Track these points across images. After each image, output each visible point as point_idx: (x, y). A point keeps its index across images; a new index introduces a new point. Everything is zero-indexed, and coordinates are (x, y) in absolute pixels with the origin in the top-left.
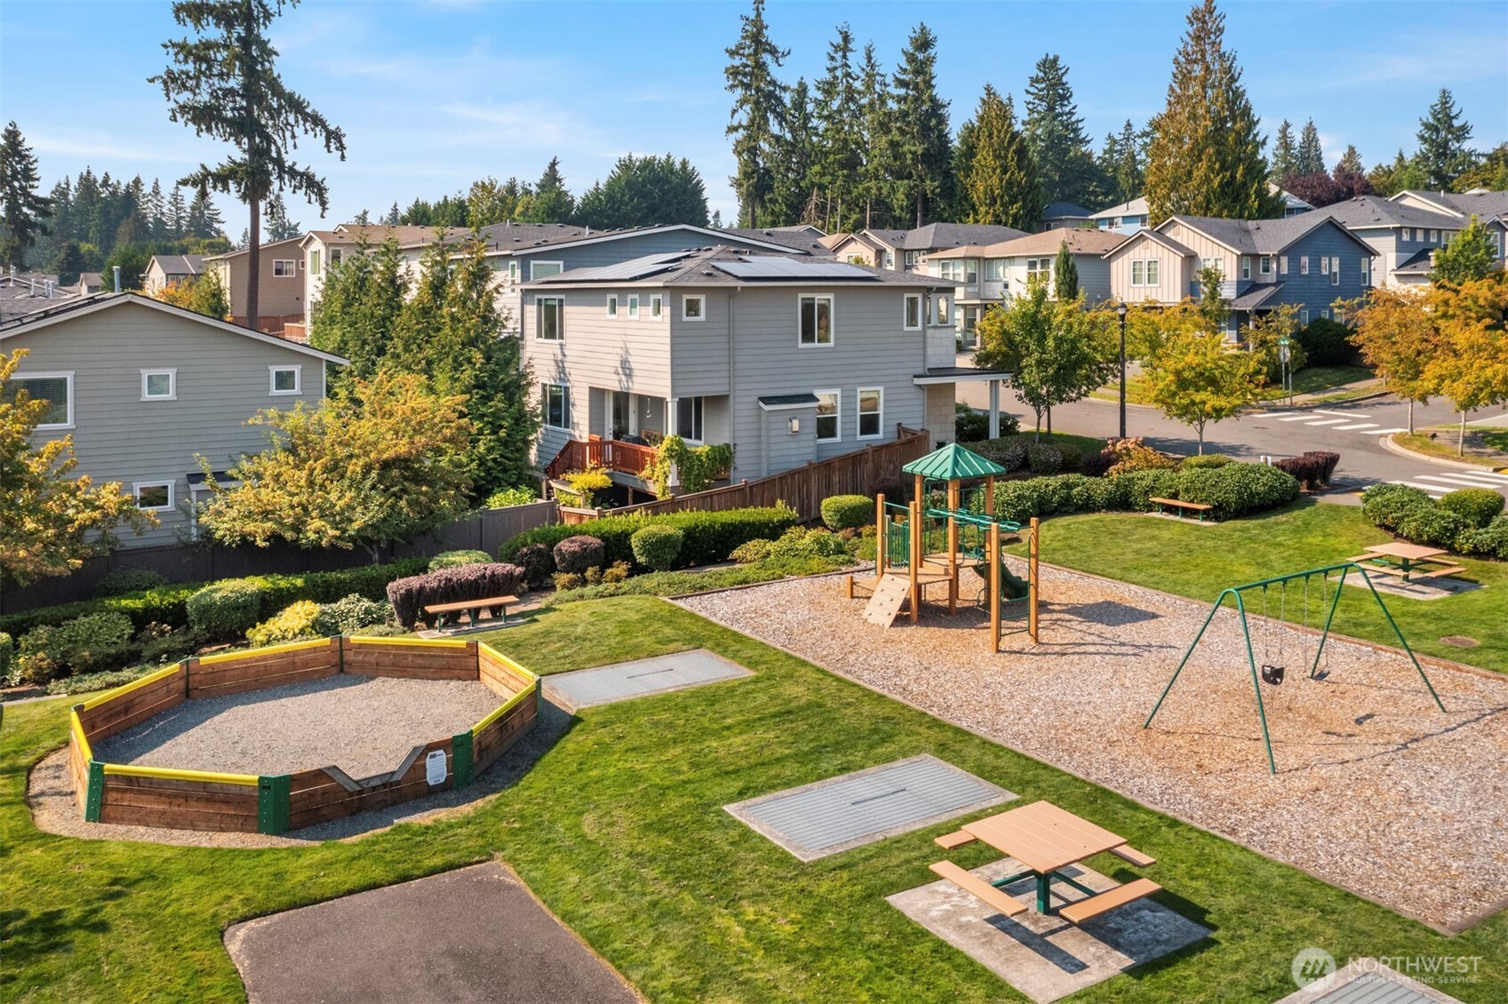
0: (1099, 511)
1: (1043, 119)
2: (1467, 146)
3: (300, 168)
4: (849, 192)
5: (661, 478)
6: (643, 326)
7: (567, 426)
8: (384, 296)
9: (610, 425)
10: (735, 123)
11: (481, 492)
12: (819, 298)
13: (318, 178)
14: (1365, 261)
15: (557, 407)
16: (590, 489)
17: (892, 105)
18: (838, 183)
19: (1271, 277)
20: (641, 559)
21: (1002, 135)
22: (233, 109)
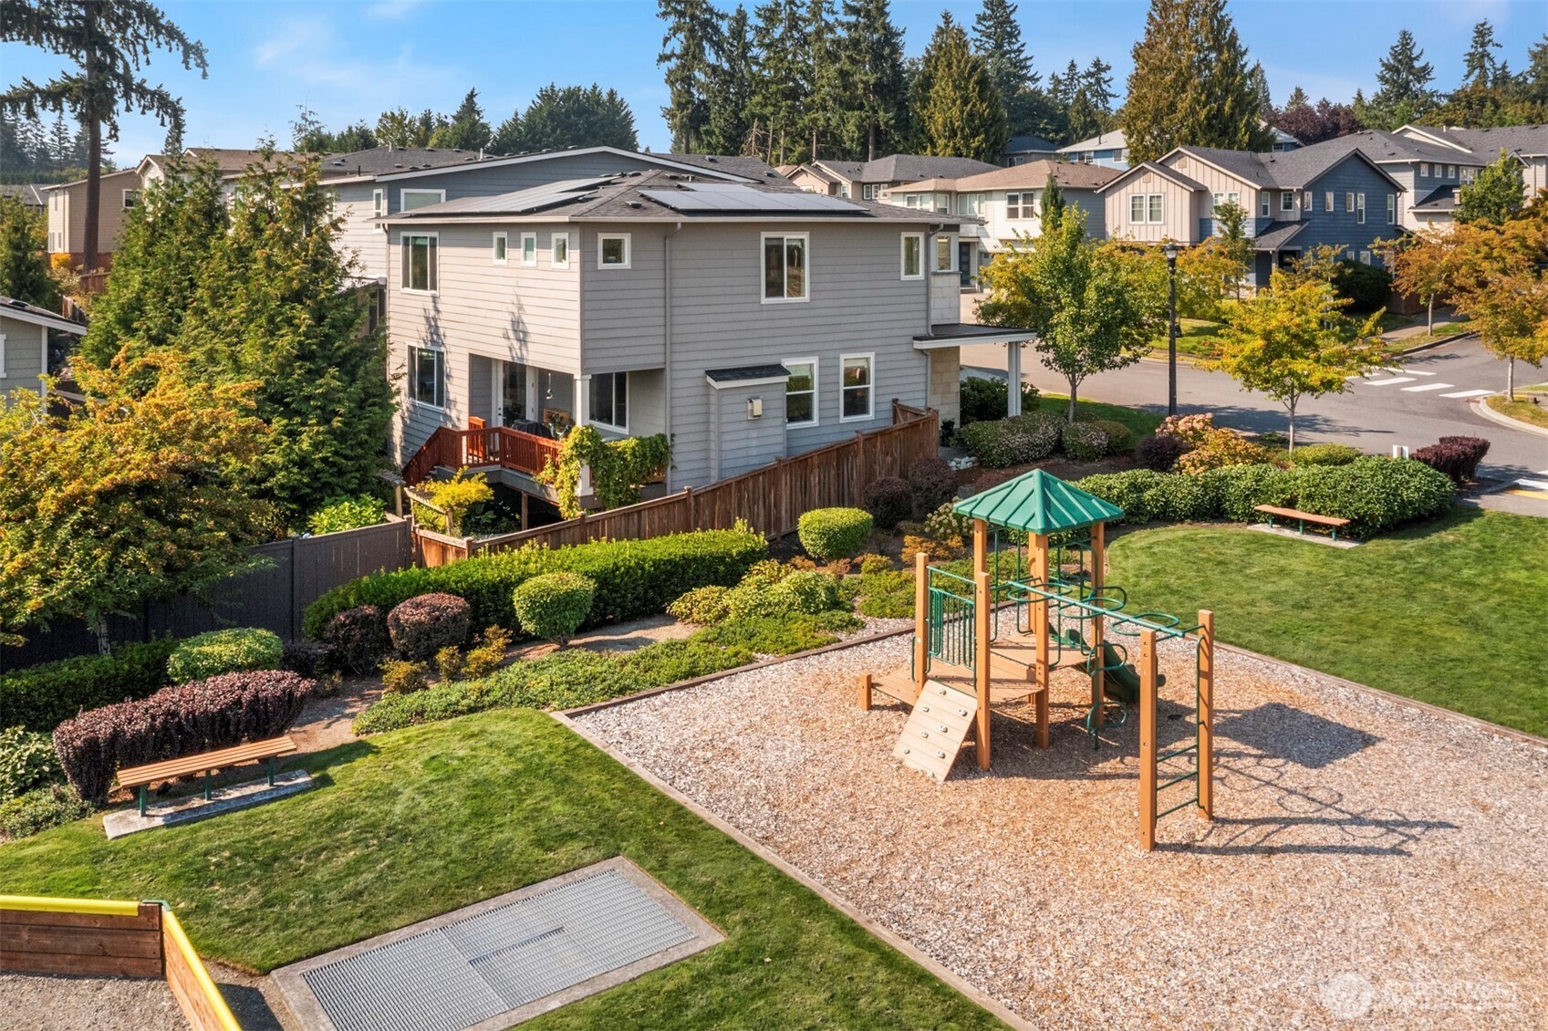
0: (1182, 521)
1: (991, 56)
2: (1428, 87)
3: (151, 86)
4: (794, 124)
5: (567, 485)
6: (542, 275)
7: (440, 403)
8: (196, 232)
9: (498, 401)
10: (668, 52)
11: (304, 502)
12: (789, 237)
13: (173, 98)
14: (1391, 197)
15: (428, 375)
16: (459, 505)
17: (842, 33)
18: (782, 113)
19: (1294, 214)
20: (529, 626)
21: (962, 65)
22: (67, 18)
